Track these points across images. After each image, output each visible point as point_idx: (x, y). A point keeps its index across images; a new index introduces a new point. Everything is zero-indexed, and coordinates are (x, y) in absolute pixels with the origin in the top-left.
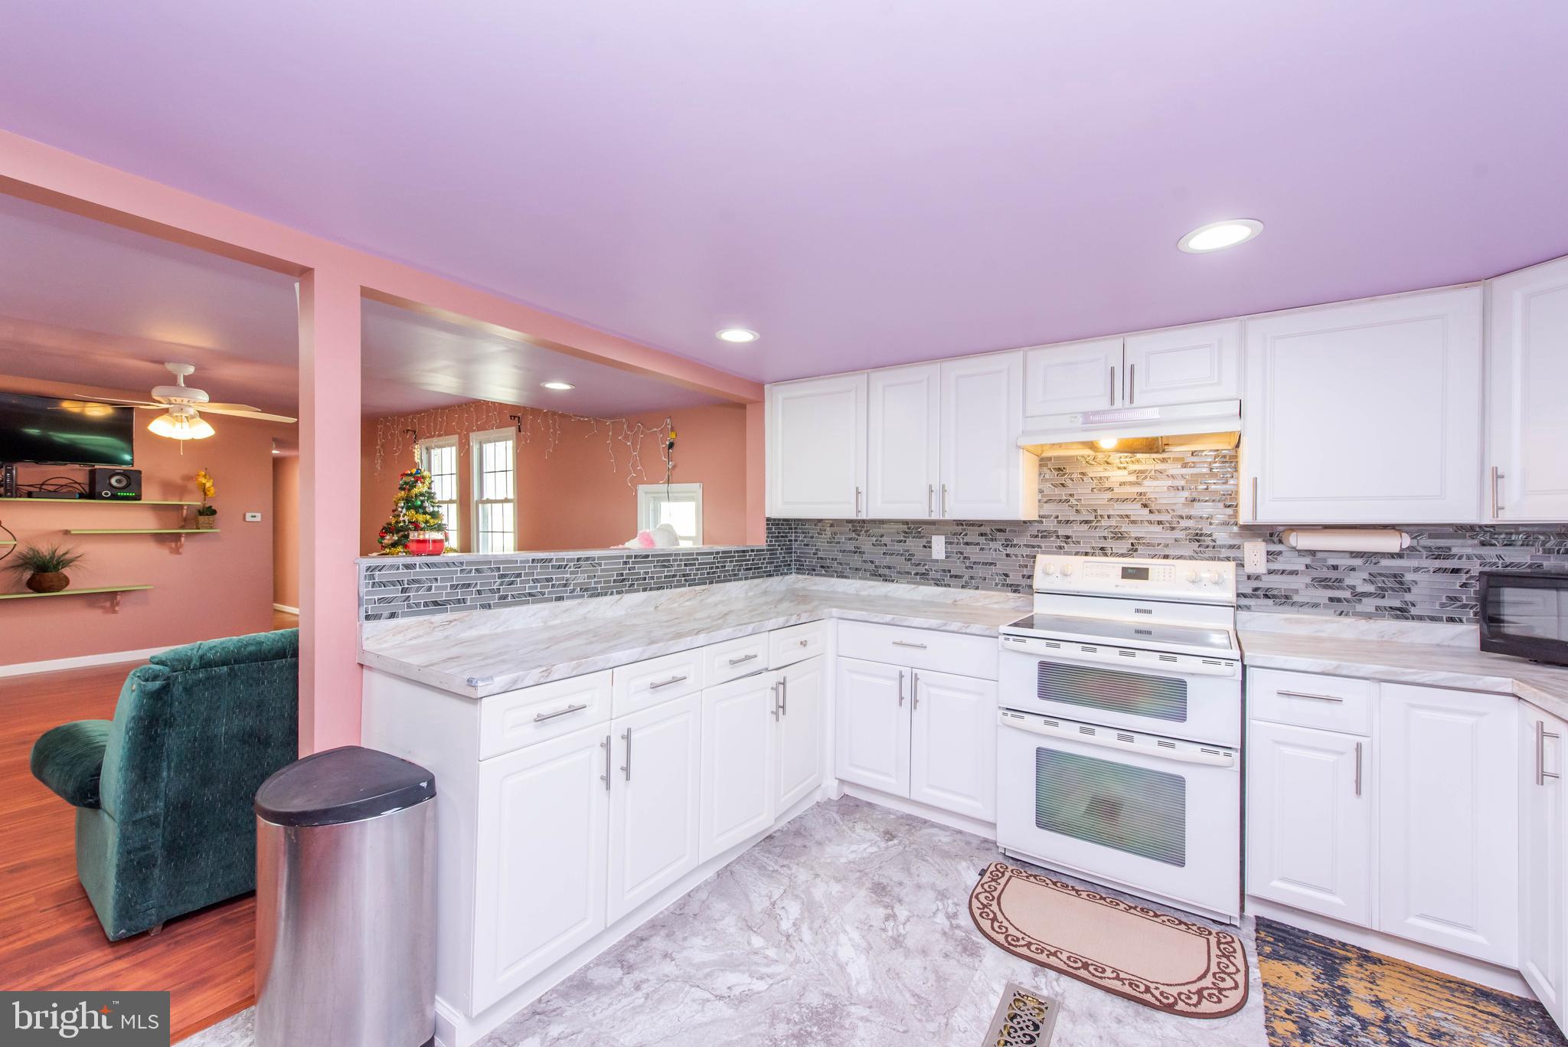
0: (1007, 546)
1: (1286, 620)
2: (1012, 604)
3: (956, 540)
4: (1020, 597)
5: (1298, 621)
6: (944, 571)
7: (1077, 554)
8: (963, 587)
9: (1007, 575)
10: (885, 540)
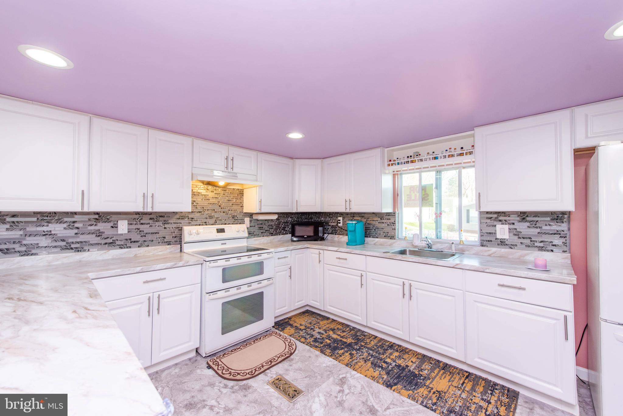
0: (165, 224)
1: (254, 240)
2: (168, 251)
3: (135, 223)
4: (173, 247)
5: (257, 240)
6: (127, 240)
7: (196, 225)
8: (139, 247)
9: (164, 238)
10: (76, 225)
